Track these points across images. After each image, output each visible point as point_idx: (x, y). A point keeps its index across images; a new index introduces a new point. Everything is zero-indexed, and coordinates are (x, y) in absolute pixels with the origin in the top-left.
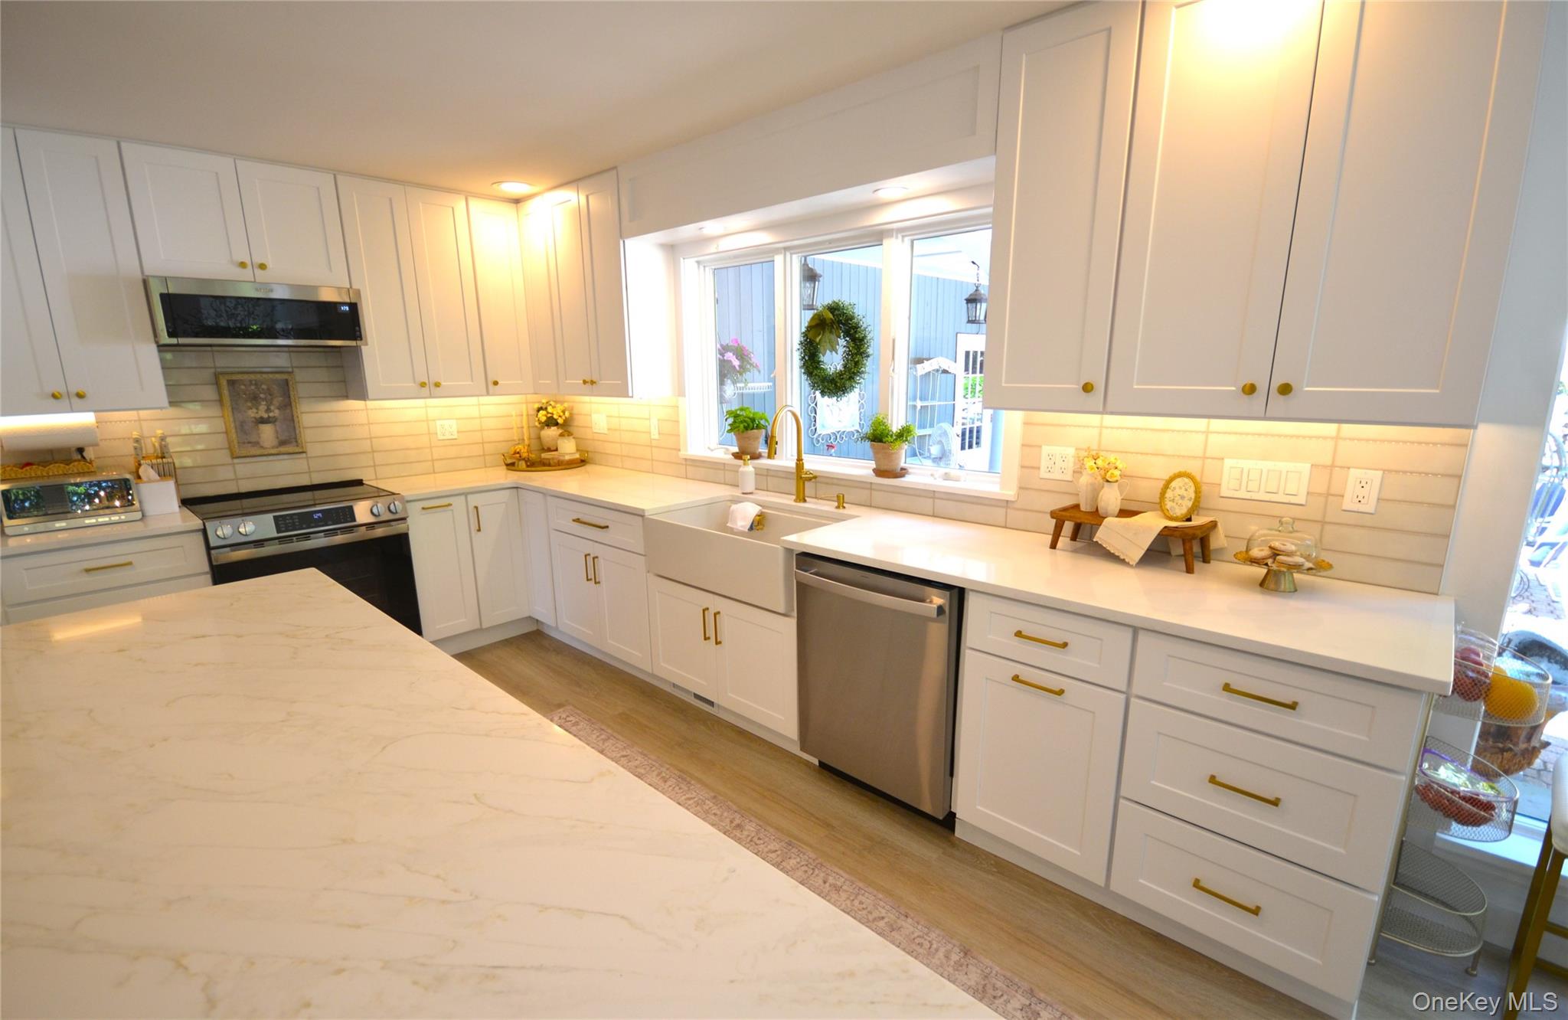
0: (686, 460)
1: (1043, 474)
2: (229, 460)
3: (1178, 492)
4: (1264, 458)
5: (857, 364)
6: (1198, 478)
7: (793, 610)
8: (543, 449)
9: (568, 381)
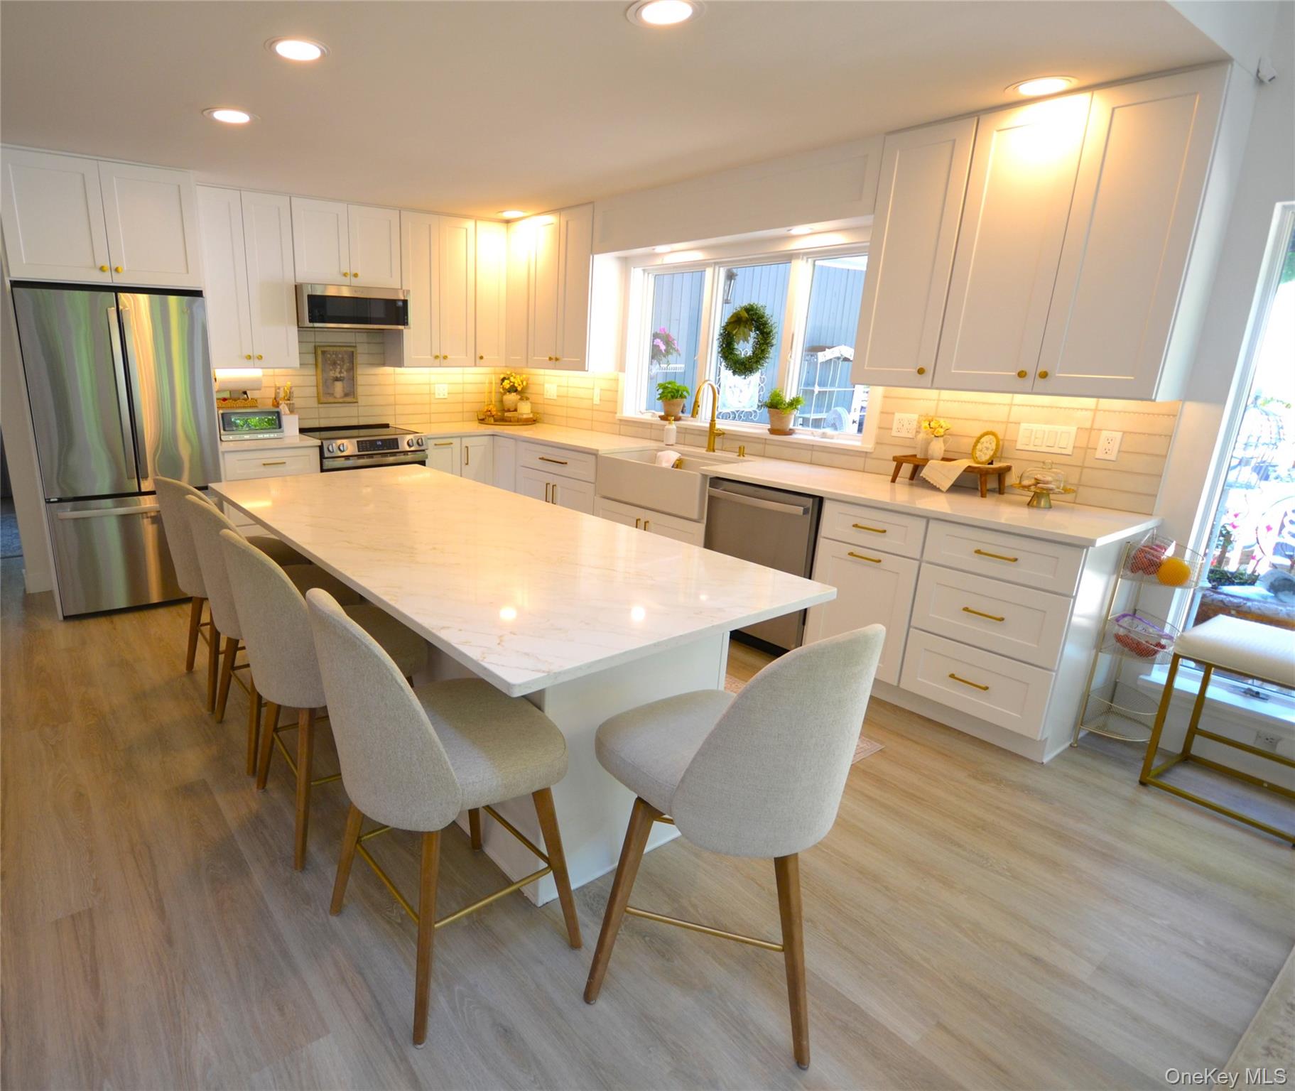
0: (621, 420)
1: (894, 433)
2: (316, 405)
3: (985, 445)
4: (1047, 423)
5: (763, 351)
6: (1001, 437)
7: (703, 518)
8: (504, 410)
9: (535, 358)
